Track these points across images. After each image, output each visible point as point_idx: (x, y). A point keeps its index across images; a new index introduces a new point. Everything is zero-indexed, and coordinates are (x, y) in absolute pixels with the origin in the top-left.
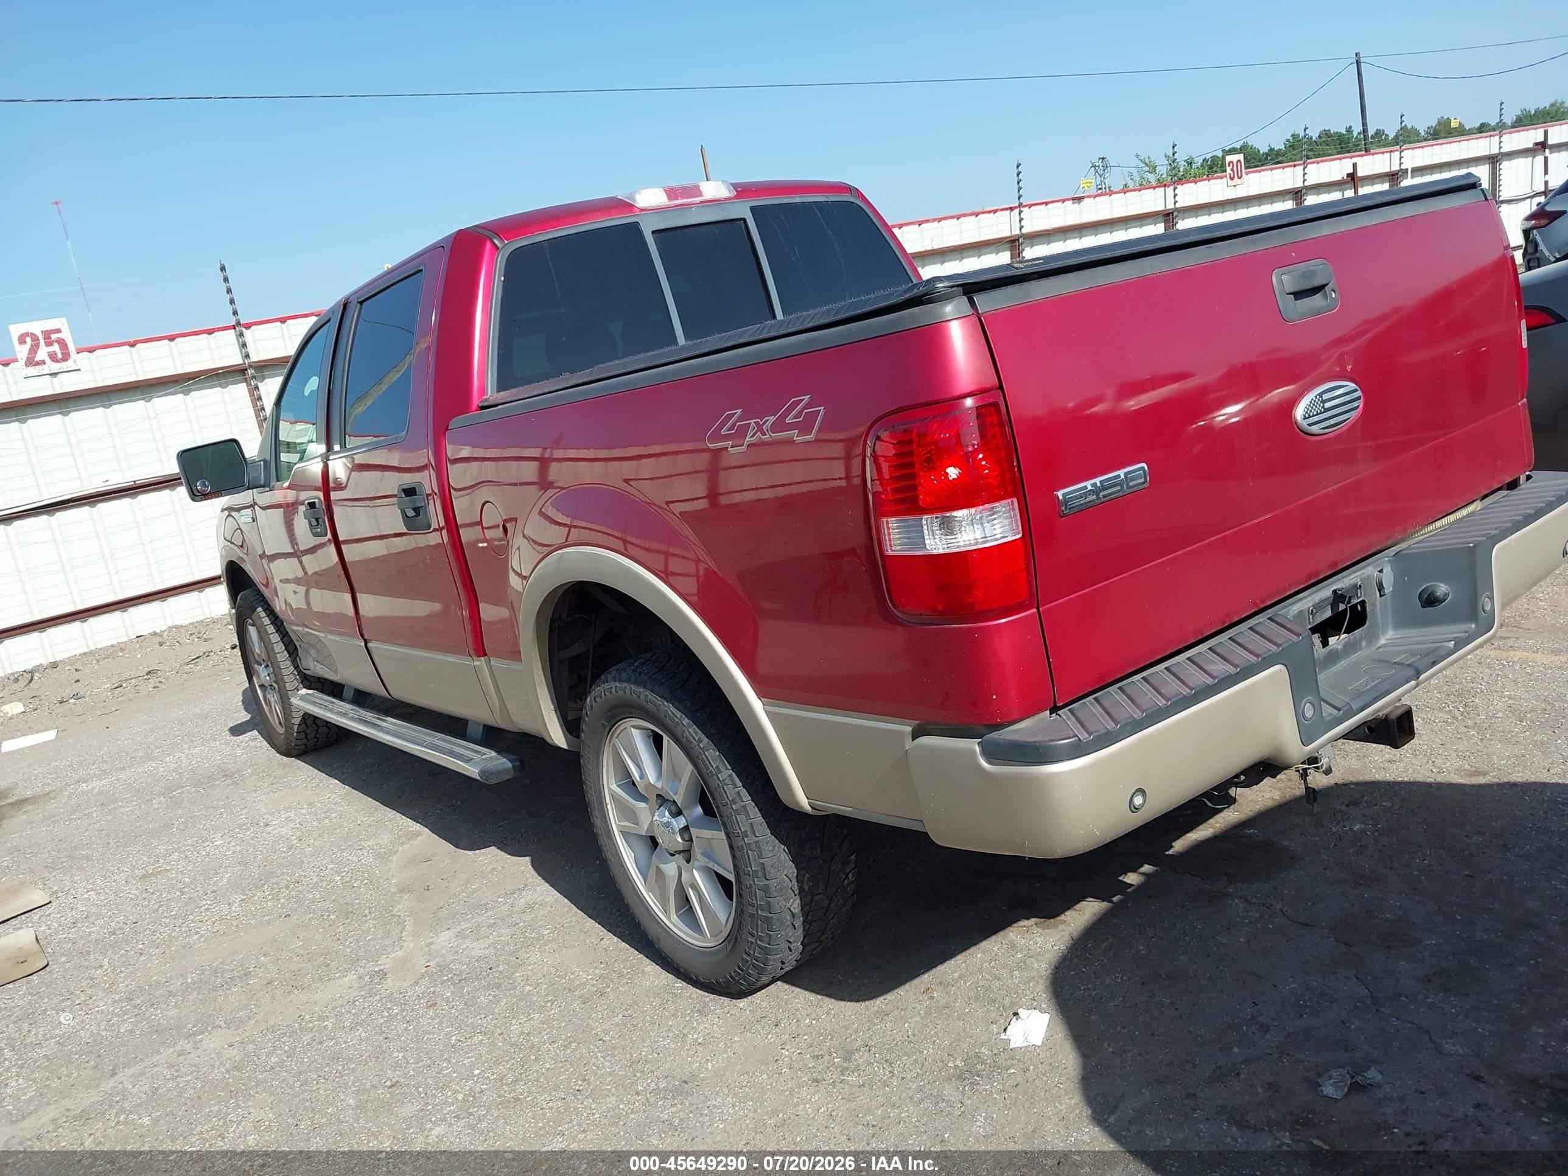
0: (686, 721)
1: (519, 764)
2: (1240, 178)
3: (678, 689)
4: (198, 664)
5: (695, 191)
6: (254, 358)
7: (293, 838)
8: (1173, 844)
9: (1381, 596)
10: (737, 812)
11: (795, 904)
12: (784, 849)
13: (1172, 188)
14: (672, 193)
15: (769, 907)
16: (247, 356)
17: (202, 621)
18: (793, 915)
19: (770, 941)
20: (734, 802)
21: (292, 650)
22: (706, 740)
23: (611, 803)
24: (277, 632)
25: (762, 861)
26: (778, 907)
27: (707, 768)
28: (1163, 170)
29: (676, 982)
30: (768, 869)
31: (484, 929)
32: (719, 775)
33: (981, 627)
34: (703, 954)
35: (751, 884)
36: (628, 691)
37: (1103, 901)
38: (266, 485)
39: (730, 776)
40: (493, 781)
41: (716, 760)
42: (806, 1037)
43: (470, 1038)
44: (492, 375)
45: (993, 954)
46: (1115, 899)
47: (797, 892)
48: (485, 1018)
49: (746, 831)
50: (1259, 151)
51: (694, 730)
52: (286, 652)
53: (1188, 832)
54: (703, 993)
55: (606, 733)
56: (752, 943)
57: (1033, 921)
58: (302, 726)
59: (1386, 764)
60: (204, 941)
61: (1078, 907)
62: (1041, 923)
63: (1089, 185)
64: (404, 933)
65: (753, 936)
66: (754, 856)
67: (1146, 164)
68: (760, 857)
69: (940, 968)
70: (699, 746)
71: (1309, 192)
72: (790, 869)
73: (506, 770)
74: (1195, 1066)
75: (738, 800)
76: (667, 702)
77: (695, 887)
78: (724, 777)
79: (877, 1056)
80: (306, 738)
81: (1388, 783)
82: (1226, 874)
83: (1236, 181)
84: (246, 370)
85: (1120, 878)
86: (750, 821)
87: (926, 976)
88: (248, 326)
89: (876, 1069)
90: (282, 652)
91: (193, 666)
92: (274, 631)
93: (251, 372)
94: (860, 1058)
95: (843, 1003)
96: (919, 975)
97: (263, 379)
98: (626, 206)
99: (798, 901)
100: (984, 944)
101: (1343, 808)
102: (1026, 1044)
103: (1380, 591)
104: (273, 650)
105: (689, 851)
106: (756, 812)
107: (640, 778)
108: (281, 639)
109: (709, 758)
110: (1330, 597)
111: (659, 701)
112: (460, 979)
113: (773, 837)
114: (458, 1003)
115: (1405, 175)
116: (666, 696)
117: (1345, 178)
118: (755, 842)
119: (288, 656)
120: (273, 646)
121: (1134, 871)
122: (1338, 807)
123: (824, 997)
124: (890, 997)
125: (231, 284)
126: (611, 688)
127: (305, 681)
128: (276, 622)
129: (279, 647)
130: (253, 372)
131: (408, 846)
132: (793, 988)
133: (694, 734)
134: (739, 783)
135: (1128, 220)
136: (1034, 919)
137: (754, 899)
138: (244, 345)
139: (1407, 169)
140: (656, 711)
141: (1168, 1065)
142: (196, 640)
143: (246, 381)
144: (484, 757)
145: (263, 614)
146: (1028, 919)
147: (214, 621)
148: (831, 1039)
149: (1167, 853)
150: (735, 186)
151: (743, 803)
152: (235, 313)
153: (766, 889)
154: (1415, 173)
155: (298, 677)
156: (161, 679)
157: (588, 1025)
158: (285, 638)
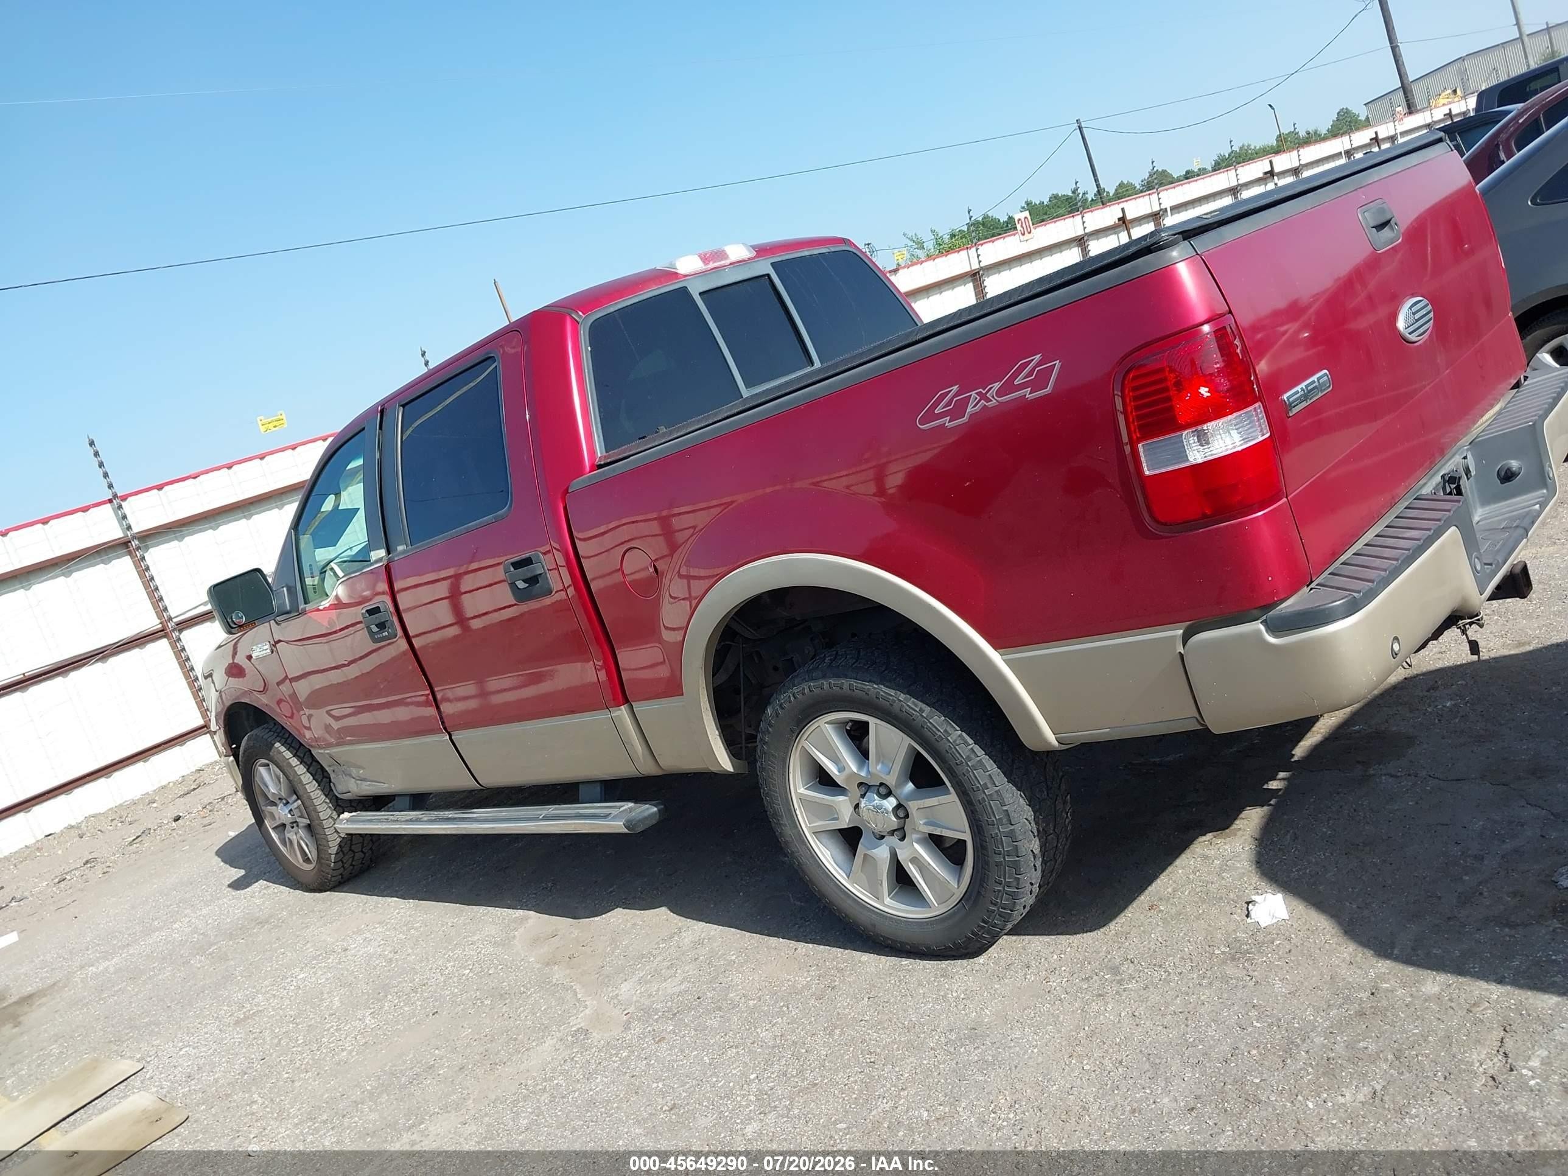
0: (902, 697)
1: (662, 807)
2: (1030, 233)
3: (884, 671)
4: (144, 842)
5: (721, 255)
6: (136, 529)
7: (386, 953)
8: (1293, 753)
9: (1468, 479)
10: (974, 768)
11: (1035, 845)
12: (1021, 795)
13: (974, 249)
14: (705, 259)
15: (1016, 851)
16: (129, 528)
17: (121, 805)
18: (1035, 857)
19: (1018, 884)
20: (969, 759)
21: (322, 777)
22: (927, 709)
23: (800, 808)
24: (301, 763)
25: (1005, 808)
26: (1024, 850)
27: (934, 734)
28: (930, 245)
29: (901, 961)
30: (1012, 814)
31: (664, 971)
32: (949, 738)
33: (1250, 519)
34: (932, 923)
35: (997, 833)
36: (826, 686)
37: (1263, 806)
38: (294, 612)
39: (960, 736)
40: (639, 830)
41: (942, 724)
42: (1063, 968)
43: (723, 1054)
44: (599, 437)
45: (1192, 867)
46: (1272, 802)
47: (1036, 834)
48: (725, 1035)
49: (985, 783)
50: (999, 221)
51: (913, 702)
52: (314, 782)
53: (1299, 741)
54: (935, 962)
55: (794, 738)
56: (999, 891)
57: (1209, 836)
58: (338, 855)
59: (1439, 656)
60: (357, 1054)
61: (1242, 815)
62: (1218, 835)
63: (902, 256)
64: (579, 996)
65: (1001, 884)
66: (996, 805)
67: (914, 241)
68: (1003, 804)
69: (1151, 889)
70: (922, 716)
71: (1090, 238)
72: (1029, 813)
73: (653, 815)
74: (1440, 898)
75: (973, 756)
76: (877, 684)
77: (916, 860)
78: (954, 738)
79: (1143, 964)
80: (343, 867)
81: (1450, 668)
82: (1358, 762)
83: (1027, 236)
84: (130, 542)
85: (1265, 787)
86: (988, 773)
87: (1143, 897)
88: (124, 498)
89: (1149, 973)
90: (311, 782)
91: (138, 845)
92: (299, 763)
93: (135, 543)
94: (1127, 969)
95: (1079, 936)
96: (1135, 899)
97: (147, 548)
98: (673, 275)
99: (1038, 842)
100: (1178, 862)
101: (1426, 694)
102: (1275, 921)
103: (1467, 475)
104: (301, 782)
105: (903, 828)
106: (992, 765)
107: (839, 772)
108: (308, 770)
109: (936, 725)
110: (1440, 483)
111: (867, 686)
112: (673, 1015)
113: (1011, 785)
114: (687, 1032)
115: (1165, 214)
116: (874, 679)
117: (1117, 222)
118: (996, 791)
119: (317, 785)
120: (300, 778)
121: (1274, 778)
122: (1421, 694)
123: (1058, 936)
124: (1121, 919)
125: (103, 458)
126: (804, 689)
127: (338, 807)
128: (298, 754)
129: (307, 778)
130: (137, 542)
131: (523, 929)
132: (1022, 937)
133: (913, 707)
134: (970, 741)
135: (942, 284)
136: (1210, 834)
137: (1000, 847)
138: (124, 517)
139: (1166, 209)
140: (866, 697)
141: (1414, 903)
142: (120, 824)
143: (130, 553)
144: (622, 809)
145: (283, 749)
146: (1204, 835)
147: (134, 803)
148: (1089, 963)
149: (1293, 760)
150: (753, 247)
151: (978, 758)
152: (110, 486)
153: (1011, 835)
154: (1173, 212)
155: (330, 805)
156: (108, 864)
157: (839, 1014)
158: (311, 769)
